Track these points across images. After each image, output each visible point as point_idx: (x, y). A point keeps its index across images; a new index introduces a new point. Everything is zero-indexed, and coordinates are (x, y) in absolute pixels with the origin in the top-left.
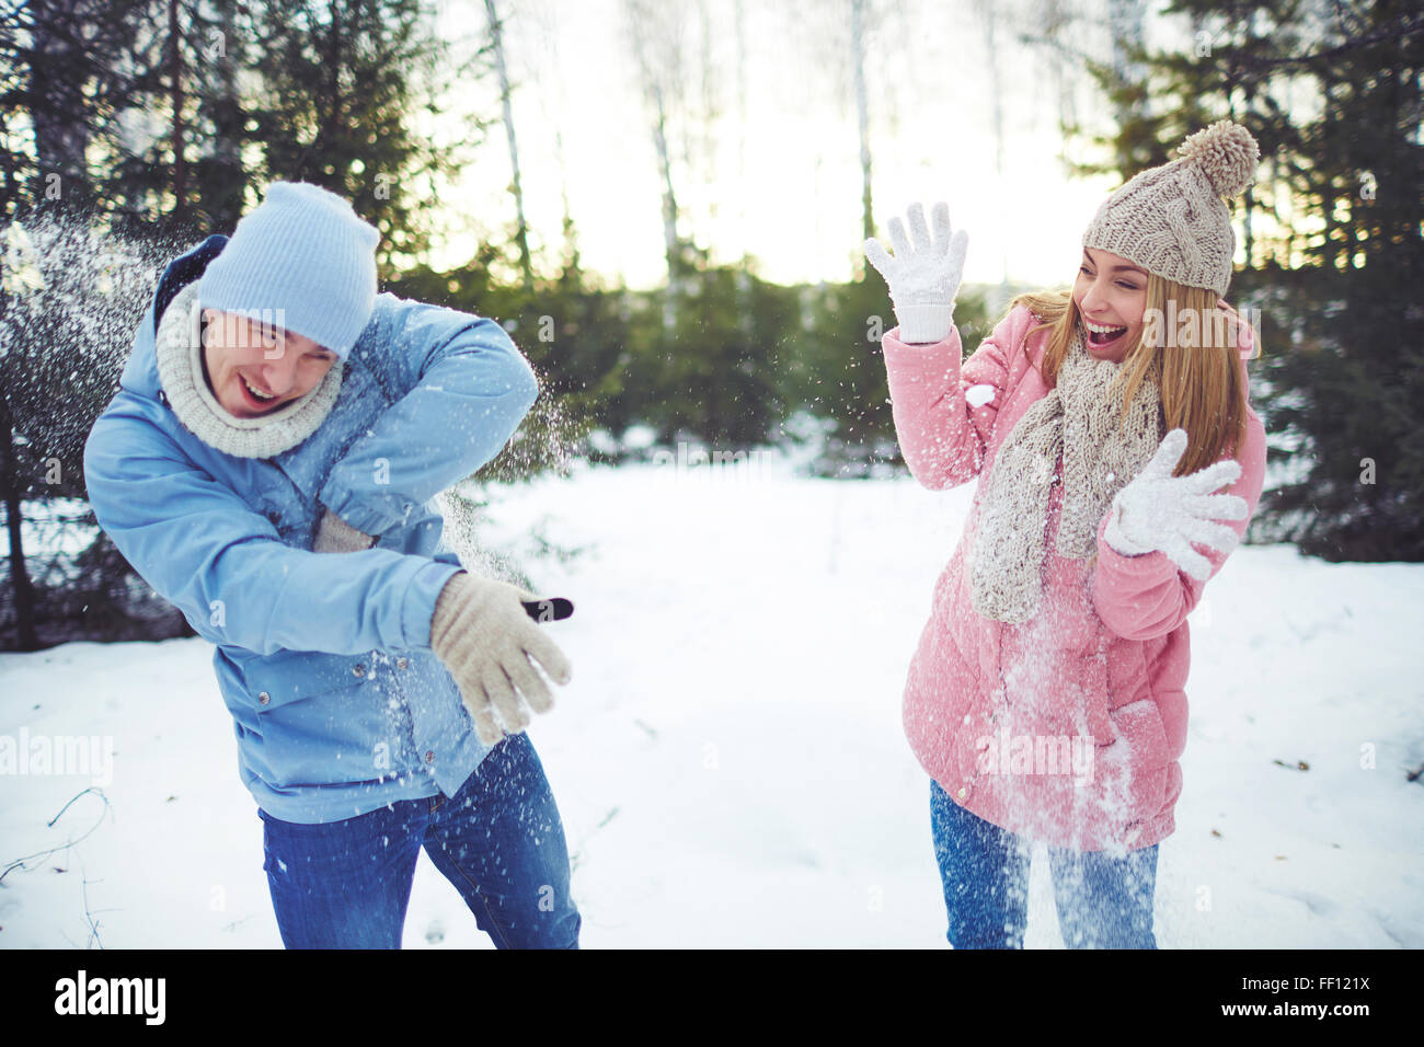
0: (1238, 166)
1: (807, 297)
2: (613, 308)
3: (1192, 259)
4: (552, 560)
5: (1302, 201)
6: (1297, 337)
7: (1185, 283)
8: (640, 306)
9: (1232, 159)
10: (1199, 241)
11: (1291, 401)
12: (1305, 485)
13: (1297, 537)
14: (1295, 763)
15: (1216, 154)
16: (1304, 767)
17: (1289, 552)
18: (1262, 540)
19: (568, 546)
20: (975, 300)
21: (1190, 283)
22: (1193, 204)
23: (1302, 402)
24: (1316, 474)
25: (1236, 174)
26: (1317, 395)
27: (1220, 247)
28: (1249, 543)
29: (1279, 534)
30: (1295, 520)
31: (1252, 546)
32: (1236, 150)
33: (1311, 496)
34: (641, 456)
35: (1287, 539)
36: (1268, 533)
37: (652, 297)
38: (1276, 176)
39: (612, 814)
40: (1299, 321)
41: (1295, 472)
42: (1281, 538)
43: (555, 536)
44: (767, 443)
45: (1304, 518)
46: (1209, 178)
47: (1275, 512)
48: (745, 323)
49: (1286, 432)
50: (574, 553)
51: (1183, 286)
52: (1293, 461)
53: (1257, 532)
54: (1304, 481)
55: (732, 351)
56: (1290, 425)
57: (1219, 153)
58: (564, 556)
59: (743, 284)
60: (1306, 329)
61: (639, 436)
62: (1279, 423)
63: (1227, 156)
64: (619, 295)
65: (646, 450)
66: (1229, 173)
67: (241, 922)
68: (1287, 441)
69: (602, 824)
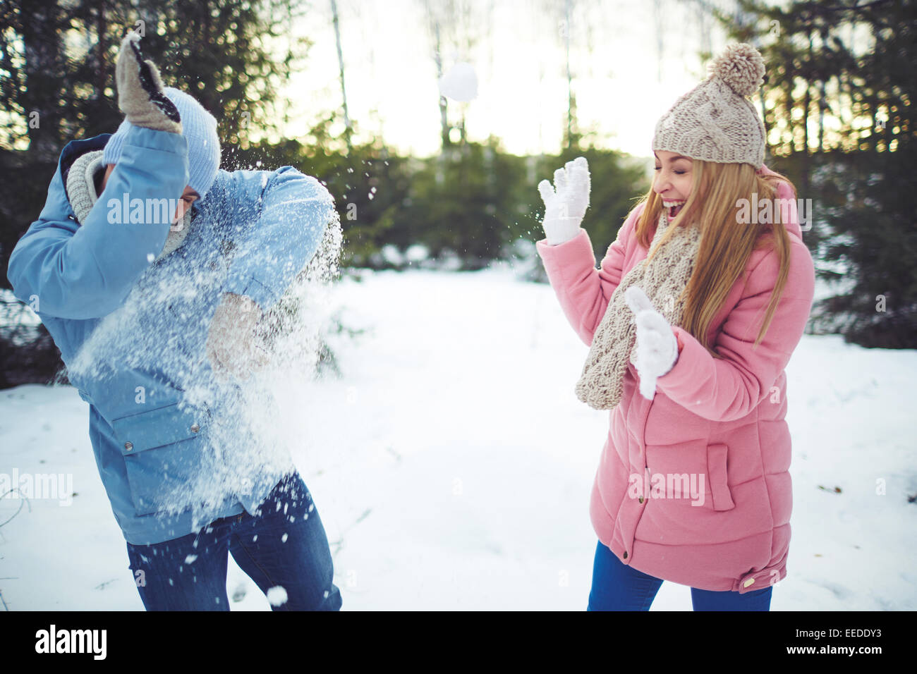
0: (746, 71)
1: (531, 164)
2: (403, 168)
3: (721, 143)
4: (345, 336)
5: (857, 107)
6: (851, 197)
7: (721, 161)
8: (420, 167)
9: (740, 67)
10: (725, 130)
11: (845, 239)
12: (850, 296)
13: (844, 330)
14: (833, 488)
15: (728, 66)
16: (838, 490)
17: (838, 341)
18: (821, 332)
19: (356, 326)
20: (639, 168)
21: (725, 161)
22: (716, 105)
23: (852, 240)
24: (858, 290)
25: (746, 77)
26: (860, 237)
27: (745, 131)
28: (812, 333)
29: (832, 328)
30: (843, 319)
31: (815, 336)
32: (742, 60)
33: (855, 303)
34: (417, 265)
35: (837, 332)
36: (824, 328)
37: (428, 162)
38: (841, 91)
39: (367, 514)
40: (852, 187)
41: (844, 287)
42: (833, 331)
43: (349, 321)
44: (500, 259)
45: (849, 318)
46: (728, 84)
47: (830, 313)
48: (489, 180)
49: (839, 260)
50: (361, 332)
51: (720, 163)
52: (844, 280)
53: (818, 326)
54: (850, 293)
55: (479, 198)
56: (842, 256)
57: (729, 65)
58: (352, 333)
59: (487, 155)
60: (855, 193)
61: (417, 252)
62: (834, 254)
63: (735, 66)
64: (405, 160)
65: (421, 262)
66: (741, 77)
67: (108, 583)
68: (840, 267)
69: (359, 520)
